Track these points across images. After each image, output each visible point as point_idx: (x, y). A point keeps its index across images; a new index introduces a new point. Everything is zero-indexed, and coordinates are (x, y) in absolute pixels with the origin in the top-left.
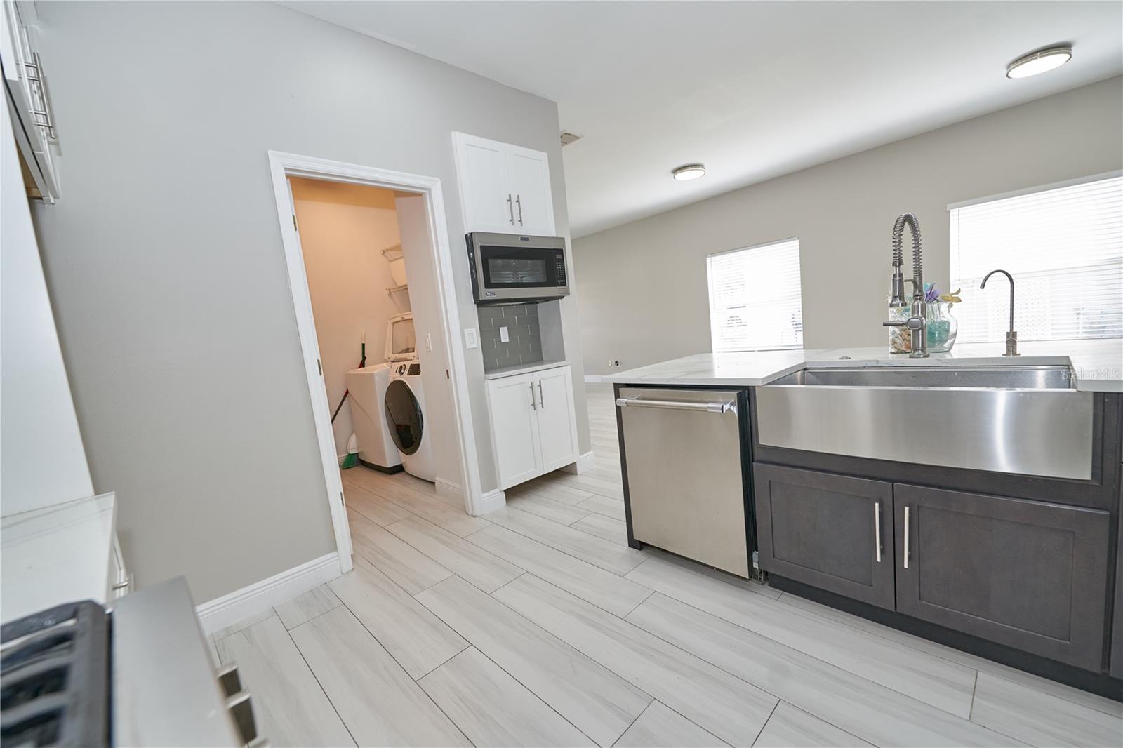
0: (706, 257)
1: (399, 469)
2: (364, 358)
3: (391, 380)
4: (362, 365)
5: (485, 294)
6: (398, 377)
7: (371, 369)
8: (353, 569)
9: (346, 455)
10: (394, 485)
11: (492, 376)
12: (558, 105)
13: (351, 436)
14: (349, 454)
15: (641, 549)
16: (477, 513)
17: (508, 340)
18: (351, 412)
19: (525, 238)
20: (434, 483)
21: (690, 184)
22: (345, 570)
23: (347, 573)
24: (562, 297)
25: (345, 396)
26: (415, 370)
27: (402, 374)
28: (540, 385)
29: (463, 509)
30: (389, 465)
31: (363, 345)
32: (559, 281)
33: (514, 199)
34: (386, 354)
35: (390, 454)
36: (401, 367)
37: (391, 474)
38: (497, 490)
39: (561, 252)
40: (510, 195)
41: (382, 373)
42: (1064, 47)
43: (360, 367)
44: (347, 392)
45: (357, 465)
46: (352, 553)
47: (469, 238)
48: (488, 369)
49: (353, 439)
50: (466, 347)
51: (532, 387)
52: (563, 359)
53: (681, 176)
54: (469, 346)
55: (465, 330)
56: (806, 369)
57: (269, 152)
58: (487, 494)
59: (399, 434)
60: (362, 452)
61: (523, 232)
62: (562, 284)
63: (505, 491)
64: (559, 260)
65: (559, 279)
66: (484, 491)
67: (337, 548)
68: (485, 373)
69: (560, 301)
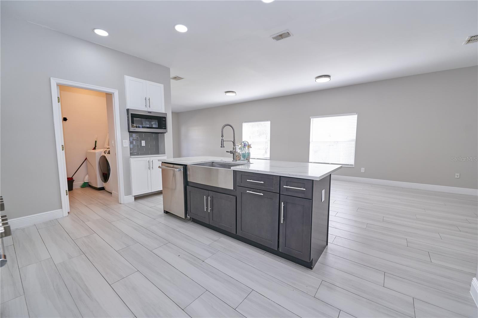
0: (243, 123)
1: (102, 189)
2: (96, 146)
3: (102, 155)
4: (95, 149)
5: (132, 129)
6: (104, 154)
7: (97, 151)
8: (68, 216)
9: (83, 182)
10: (99, 194)
11: (132, 157)
12: (170, 69)
13: (86, 176)
14: (85, 182)
15: (166, 213)
16: (122, 202)
17: (145, 145)
18: (87, 166)
19: (150, 112)
20: (111, 193)
21: (230, 98)
22: (65, 215)
23: (66, 217)
24: (165, 133)
25: (85, 160)
26: (109, 153)
27: (105, 153)
28: (152, 162)
29: (117, 201)
30: (98, 187)
31: (96, 141)
32: (163, 127)
33: (147, 99)
34: (105, 146)
35: (99, 183)
36: (105, 151)
37: (99, 190)
38: (131, 196)
39: (165, 118)
40: (146, 98)
41: (100, 152)
42: (328, 76)
43: (93, 149)
44: (86, 159)
45: (88, 187)
46: (69, 211)
47: (128, 110)
48: (131, 154)
49: (87, 177)
50: (123, 146)
51: (149, 162)
52: (165, 154)
53: (228, 94)
54: (124, 146)
55: (123, 141)
56: (213, 162)
57: (51, 78)
58: (125, 197)
59: (104, 176)
60: (90, 182)
61: (150, 110)
62: (164, 129)
63: (134, 196)
64: (164, 121)
65: (164, 127)
66: (125, 196)
67: (62, 208)
68: (130, 155)
69: (165, 134)
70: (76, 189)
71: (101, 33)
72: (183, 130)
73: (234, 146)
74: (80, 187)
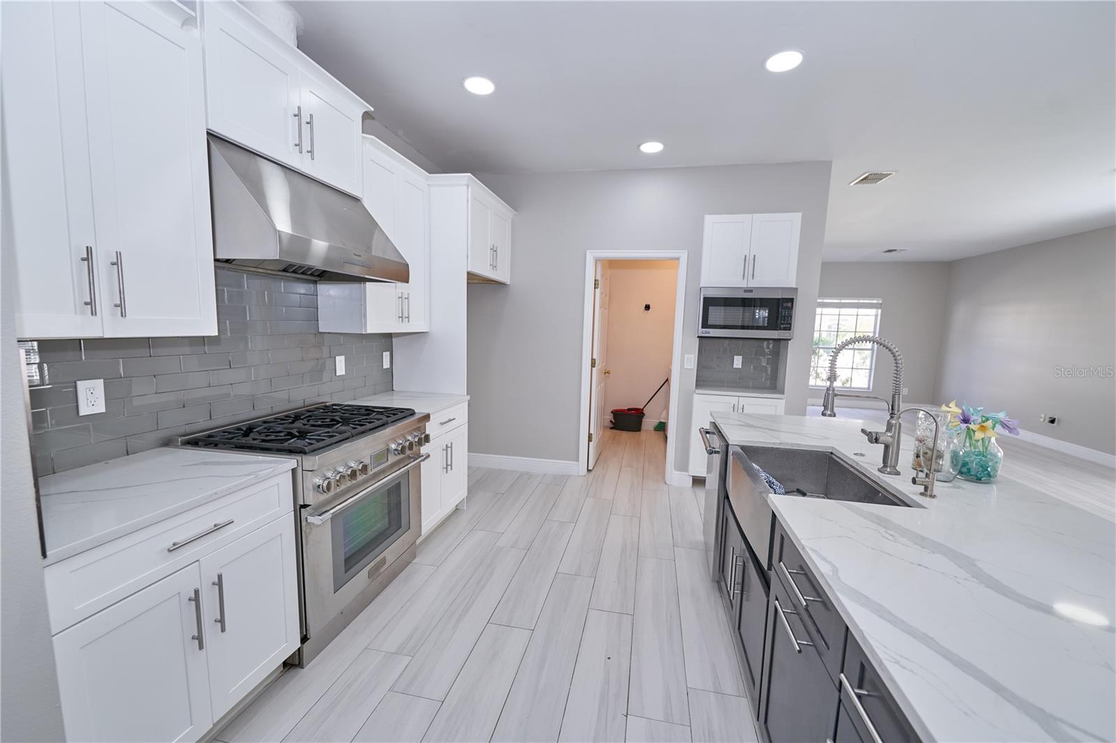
11: (698, 391)
17: (740, 367)
19: (749, 291)
24: (790, 340)
25: (666, 381)
28: (743, 409)
32: (782, 326)
33: (750, 258)
38: (688, 474)
39: (791, 300)
40: (746, 255)
47: (701, 290)
48: (699, 385)
49: (665, 413)
50: (683, 367)
51: (734, 408)
52: (783, 393)
54: (686, 367)
55: (686, 355)
56: (833, 452)
57: (587, 251)
58: (675, 472)
61: (752, 284)
62: (785, 329)
63: (693, 476)
64: (787, 308)
65: (783, 324)
66: (676, 470)
67: (578, 461)
68: (696, 388)
69: (789, 342)
70: (647, 430)
71: (652, 148)
72: (961, 314)
73: (892, 417)
74: (653, 429)
